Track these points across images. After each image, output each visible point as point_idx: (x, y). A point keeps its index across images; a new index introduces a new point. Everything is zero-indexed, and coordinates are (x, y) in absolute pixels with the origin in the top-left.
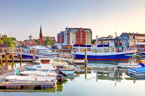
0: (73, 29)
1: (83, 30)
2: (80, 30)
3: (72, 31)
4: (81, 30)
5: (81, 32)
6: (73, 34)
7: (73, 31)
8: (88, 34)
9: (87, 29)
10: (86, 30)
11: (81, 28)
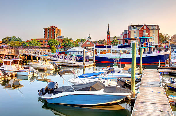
0: (135, 27)
1: (147, 27)
2: (143, 27)
3: (133, 29)
4: (145, 27)
5: (145, 29)
6: (135, 32)
7: (135, 29)
8: (154, 32)
9: (153, 25)
10: (151, 27)
11: (145, 25)
